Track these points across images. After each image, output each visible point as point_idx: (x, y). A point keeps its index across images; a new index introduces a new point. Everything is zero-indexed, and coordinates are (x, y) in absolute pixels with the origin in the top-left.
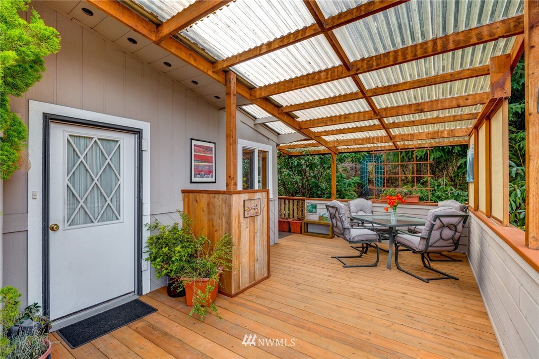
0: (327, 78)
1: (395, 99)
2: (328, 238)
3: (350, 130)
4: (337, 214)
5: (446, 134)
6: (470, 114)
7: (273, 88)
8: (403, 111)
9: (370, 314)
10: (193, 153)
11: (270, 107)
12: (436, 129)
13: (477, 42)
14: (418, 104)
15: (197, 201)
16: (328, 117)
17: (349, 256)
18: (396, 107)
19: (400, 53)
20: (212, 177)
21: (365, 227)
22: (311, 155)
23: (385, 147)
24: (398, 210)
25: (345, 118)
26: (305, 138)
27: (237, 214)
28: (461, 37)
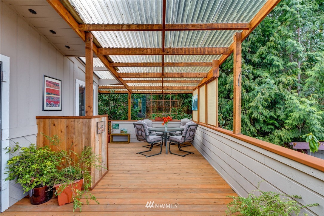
0: (151, 53)
1: (173, 69)
2: (127, 143)
3: (145, 82)
4: (143, 128)
5: (185, 88)
6: (197, 81)
7: (116, 50)
8: (175, 76)
9: (172, 176)
10: (45, 87)
11: (106, 62)
12: (182, 85)
13: (215, 53)
14: (181, 73)
15: (54, 125)
16: (137, 73)
17: (145, 151)
18: (172, 73)
19: (187, 50)
20: (59, 106)
21: (152, 134)
22: (116, 93)
23: (157, 92)
24: (168, 125)
25: (147, 75)
26: (119, 83)
27: (93, 132)
28: (210, 50)
